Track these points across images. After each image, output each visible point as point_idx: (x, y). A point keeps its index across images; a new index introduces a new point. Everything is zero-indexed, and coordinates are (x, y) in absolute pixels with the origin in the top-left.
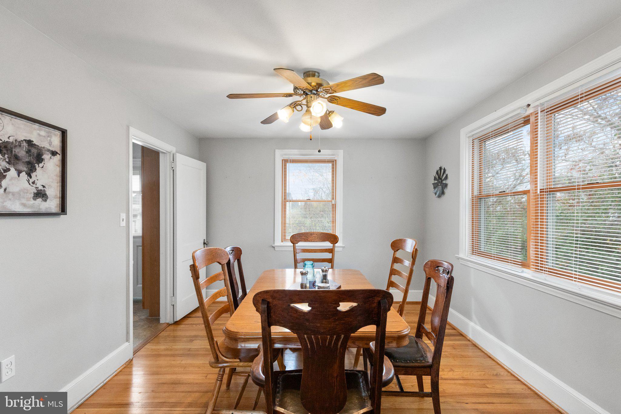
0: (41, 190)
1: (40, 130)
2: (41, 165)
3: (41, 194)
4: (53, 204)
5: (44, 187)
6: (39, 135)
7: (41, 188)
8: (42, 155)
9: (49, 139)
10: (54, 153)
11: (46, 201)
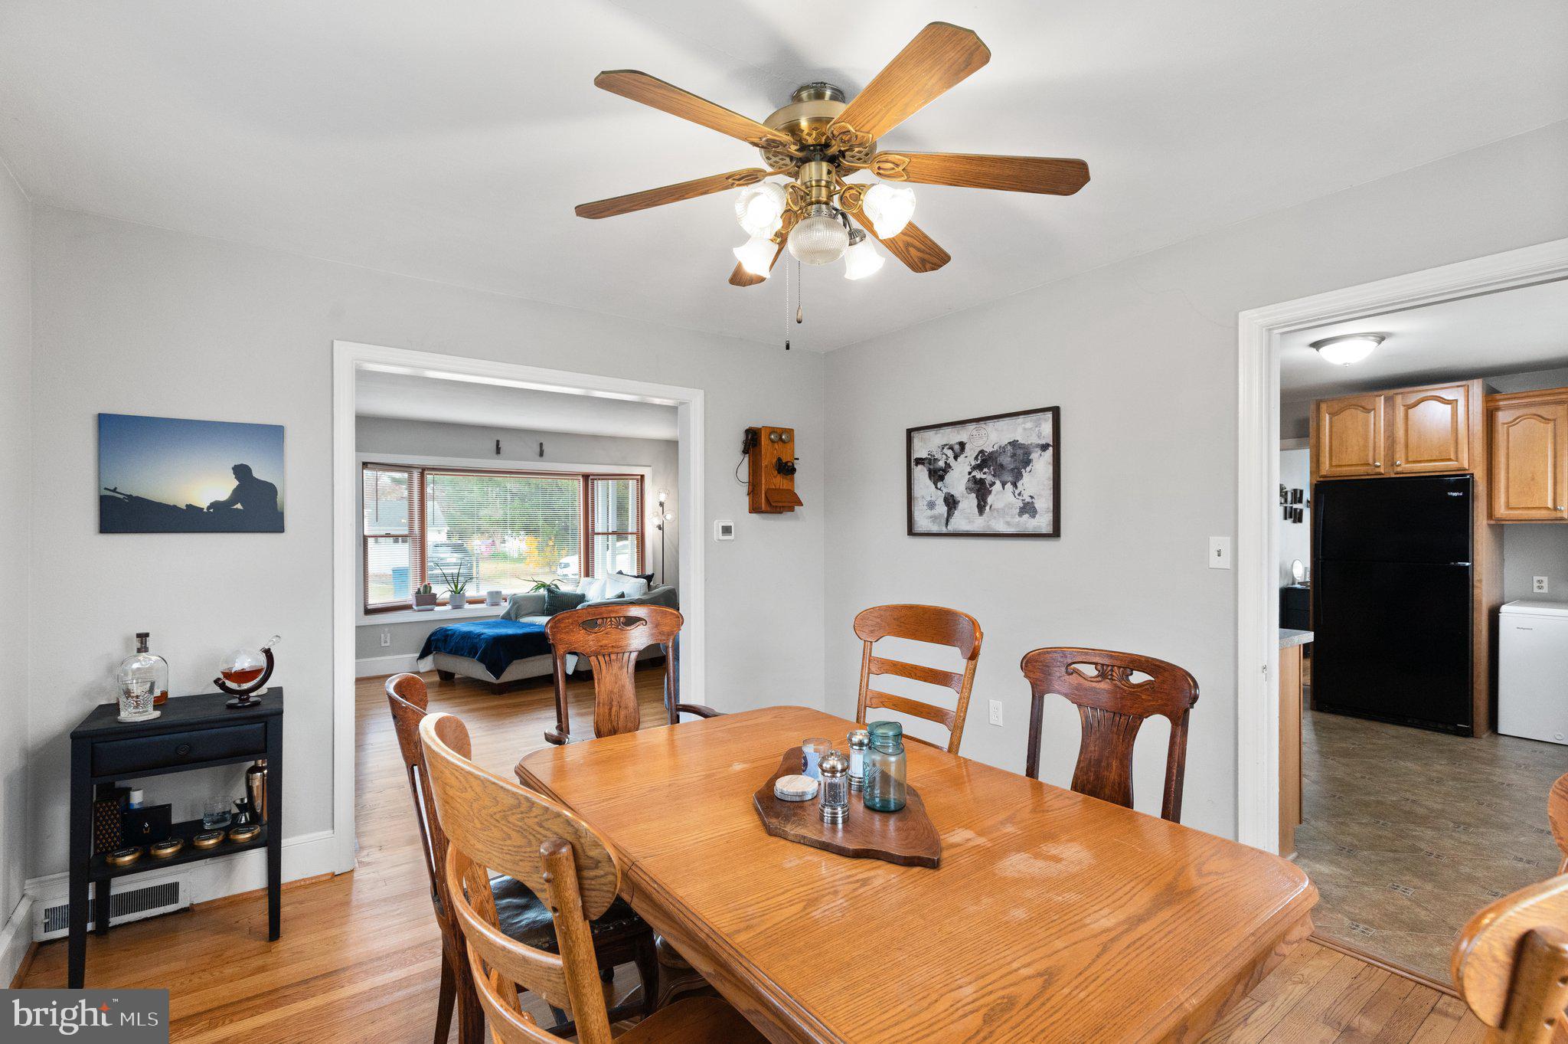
0: (1028, 503)
1: (1024, 423)
2: (1028, 469)
3: (1028, 509)
4: (1042, 522)
5: (1032, 497)
6: (1025, 429)
7: (1028, 499)
8: (1030, 454)
9: (1037, 429)
10: (1044, 447)
11: (1034, 517)
